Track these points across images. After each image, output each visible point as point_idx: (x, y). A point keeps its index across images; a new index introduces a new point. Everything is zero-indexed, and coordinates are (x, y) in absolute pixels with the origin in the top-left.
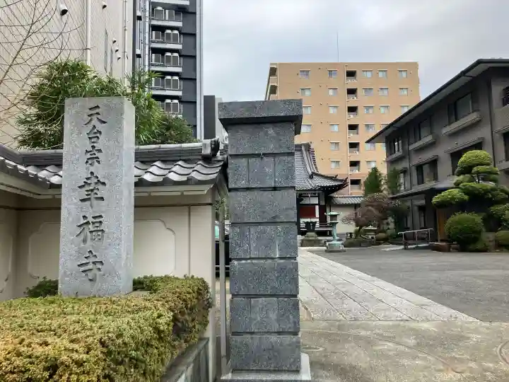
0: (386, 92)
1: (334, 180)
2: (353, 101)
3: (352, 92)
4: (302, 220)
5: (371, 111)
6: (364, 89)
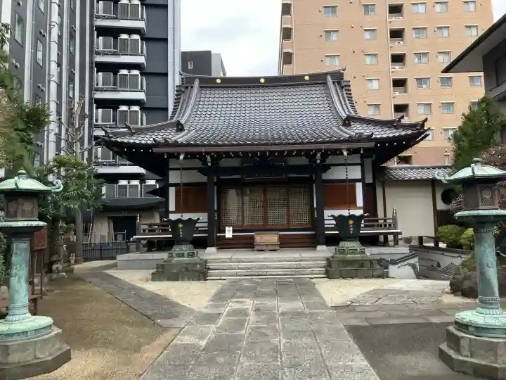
0: (445, 32)
1: (396, 127)
2: (398, 47)
3: (397, 34)
4: (328, 213)
5: (424, 60)
6: (414, 29)
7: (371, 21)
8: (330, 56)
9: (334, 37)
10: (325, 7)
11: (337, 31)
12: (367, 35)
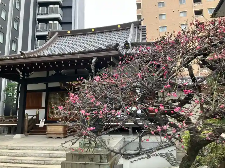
6: (208, 9)
7: (183, 7)
8: (162, 27)
9: (164, 17)
10: (158, 3)
11: (165, 14)
12: (182, 15)
